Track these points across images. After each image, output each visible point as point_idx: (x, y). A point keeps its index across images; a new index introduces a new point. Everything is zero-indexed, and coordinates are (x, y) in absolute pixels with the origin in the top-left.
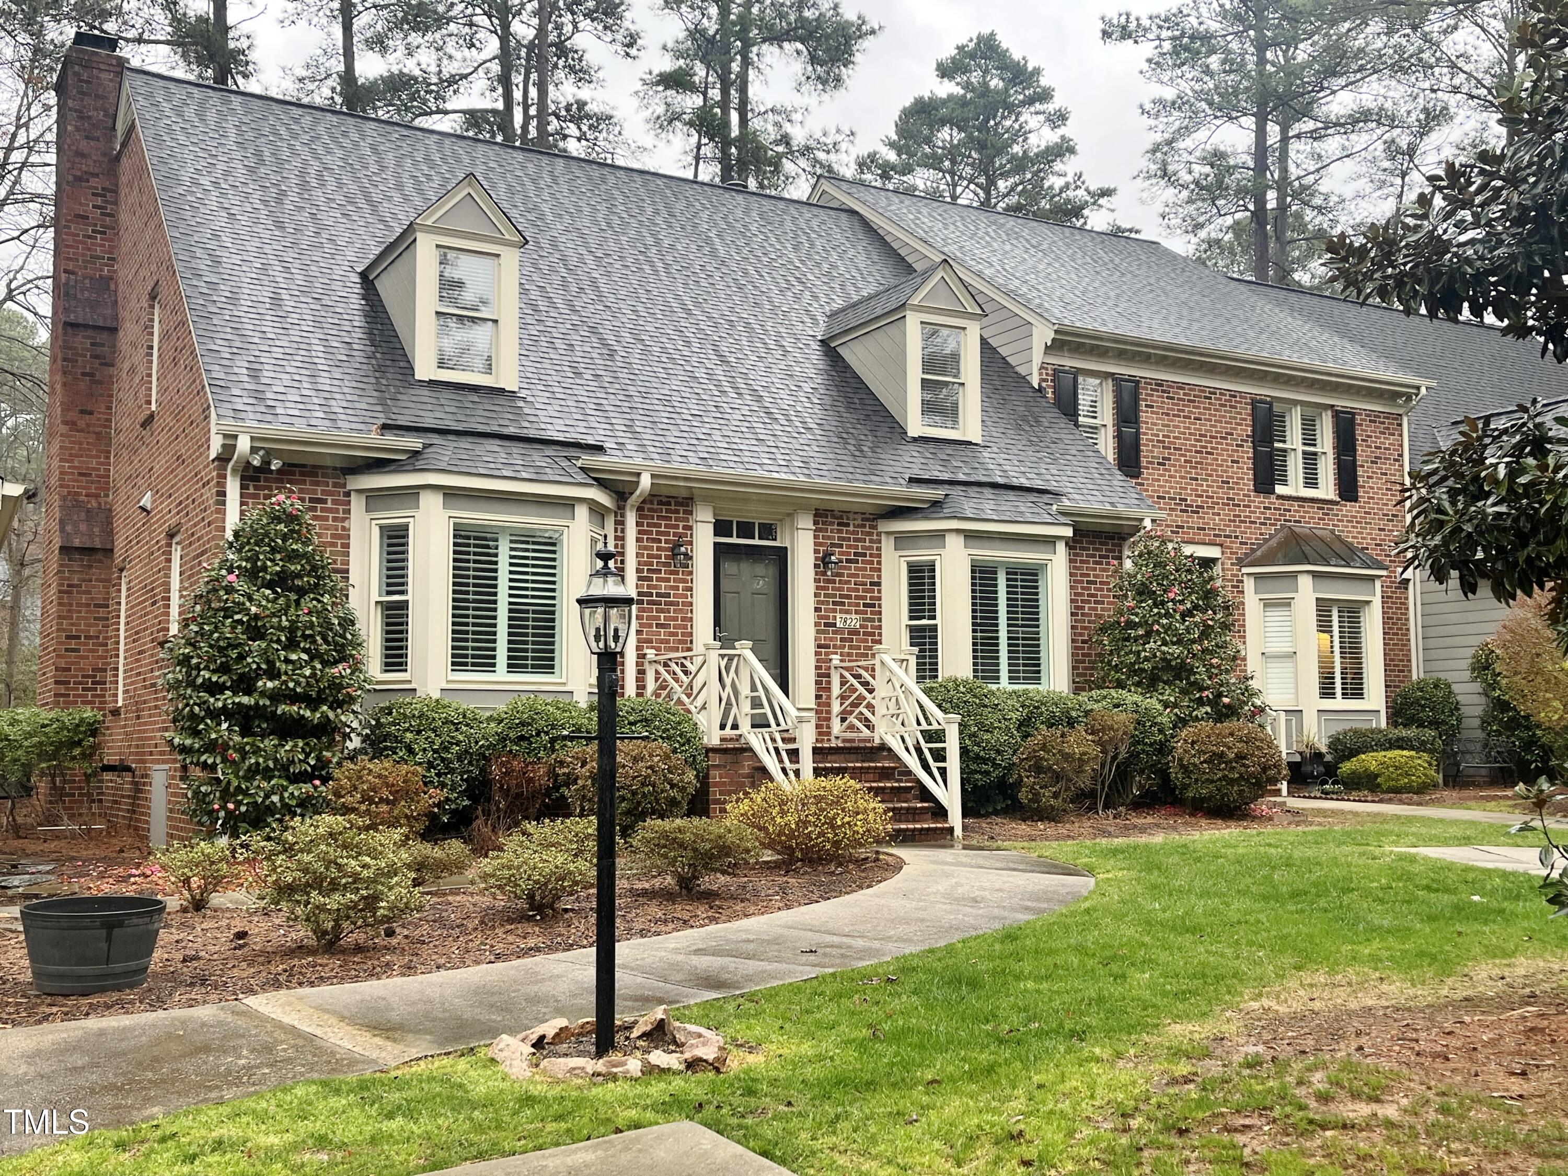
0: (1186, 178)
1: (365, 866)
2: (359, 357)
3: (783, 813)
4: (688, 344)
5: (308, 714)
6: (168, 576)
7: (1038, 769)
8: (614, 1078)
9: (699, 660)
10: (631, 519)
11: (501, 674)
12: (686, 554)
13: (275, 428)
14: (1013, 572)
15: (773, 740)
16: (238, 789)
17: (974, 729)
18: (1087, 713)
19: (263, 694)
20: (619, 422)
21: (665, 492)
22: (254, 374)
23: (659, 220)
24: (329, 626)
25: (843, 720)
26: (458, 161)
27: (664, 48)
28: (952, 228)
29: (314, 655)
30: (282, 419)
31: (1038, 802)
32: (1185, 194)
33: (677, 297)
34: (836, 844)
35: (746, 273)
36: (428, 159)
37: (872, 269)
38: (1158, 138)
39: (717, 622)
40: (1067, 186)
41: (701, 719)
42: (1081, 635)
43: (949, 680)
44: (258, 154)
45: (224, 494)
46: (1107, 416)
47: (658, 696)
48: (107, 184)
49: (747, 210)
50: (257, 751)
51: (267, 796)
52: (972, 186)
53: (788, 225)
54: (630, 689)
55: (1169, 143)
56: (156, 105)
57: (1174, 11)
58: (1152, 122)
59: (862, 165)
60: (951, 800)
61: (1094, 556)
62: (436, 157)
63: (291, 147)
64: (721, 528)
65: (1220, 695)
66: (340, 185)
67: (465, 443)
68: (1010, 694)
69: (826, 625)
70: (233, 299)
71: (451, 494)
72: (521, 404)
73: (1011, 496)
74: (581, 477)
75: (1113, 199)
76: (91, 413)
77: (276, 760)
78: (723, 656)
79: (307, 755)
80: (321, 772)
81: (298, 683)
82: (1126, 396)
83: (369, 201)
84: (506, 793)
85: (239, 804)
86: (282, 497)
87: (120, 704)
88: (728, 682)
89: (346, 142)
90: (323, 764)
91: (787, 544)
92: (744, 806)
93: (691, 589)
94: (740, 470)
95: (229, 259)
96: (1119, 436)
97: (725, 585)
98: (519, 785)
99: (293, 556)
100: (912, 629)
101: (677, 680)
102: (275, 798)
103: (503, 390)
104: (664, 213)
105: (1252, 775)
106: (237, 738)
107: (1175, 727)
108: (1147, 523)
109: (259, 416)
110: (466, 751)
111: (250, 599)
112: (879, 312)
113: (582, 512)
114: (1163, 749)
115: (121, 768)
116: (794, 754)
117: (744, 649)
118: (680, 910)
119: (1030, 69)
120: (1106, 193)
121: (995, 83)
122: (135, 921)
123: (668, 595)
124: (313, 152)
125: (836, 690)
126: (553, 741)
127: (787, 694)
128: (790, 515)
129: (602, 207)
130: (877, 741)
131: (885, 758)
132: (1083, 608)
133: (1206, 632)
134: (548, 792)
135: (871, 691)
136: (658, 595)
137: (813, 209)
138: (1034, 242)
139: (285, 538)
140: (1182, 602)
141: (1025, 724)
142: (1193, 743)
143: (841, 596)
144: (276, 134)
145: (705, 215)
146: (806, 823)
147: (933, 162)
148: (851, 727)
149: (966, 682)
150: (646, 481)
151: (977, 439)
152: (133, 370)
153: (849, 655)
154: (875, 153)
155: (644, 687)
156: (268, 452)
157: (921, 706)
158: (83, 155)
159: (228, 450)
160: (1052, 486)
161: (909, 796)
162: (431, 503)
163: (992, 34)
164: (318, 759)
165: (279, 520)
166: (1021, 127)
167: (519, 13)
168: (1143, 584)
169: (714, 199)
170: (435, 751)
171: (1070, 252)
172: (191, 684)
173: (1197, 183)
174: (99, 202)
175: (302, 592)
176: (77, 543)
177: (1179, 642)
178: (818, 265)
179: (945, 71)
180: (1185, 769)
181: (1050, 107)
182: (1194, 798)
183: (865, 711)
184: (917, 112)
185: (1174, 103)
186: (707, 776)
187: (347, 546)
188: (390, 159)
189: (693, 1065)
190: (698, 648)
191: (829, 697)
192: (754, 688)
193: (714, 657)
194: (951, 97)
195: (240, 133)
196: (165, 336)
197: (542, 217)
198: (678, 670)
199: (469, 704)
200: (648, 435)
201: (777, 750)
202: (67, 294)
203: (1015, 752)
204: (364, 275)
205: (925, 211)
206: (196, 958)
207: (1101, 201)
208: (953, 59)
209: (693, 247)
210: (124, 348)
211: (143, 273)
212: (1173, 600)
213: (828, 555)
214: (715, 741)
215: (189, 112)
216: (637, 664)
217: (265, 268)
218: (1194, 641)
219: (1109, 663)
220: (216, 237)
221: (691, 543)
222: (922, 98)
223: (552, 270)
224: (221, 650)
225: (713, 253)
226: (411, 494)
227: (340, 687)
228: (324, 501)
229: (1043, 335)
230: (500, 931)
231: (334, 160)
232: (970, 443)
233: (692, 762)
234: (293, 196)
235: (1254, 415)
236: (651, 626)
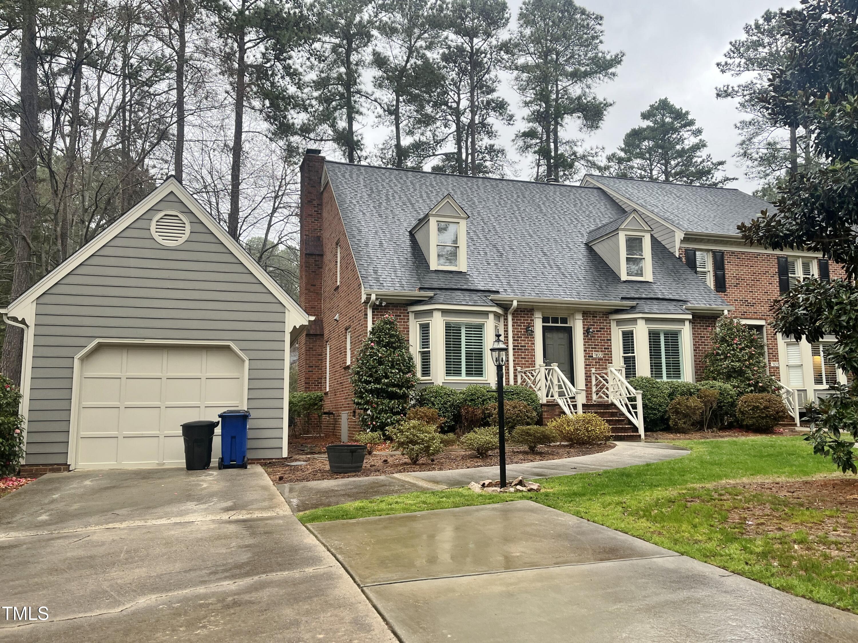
0: (755, 156)
1: (426, 436)
2: (410, 263)
3: (568, 426)
4: (531, 249)
5: (399, 391)
6: (346, 344)
7: (677, 412)
8: (506, 492)
9: (537, 371)
10: (510, 318)
11: (464, 377)
12: (531, 331)
13: (384, 291)
14: (667, 334)
15: (567, 402)
16: (377, 417)
17: (650, 397)
18: (698, 390)
19: (384, 384)
20: (504, 282)
21: (523, 307)
22: (376, 272)
23: (519, 200)
24: (404, 360)
25: (597, 394)
26: (442, 184)
27: (523, 118)
28: (642, 192)
29: (400, 370)
30: (386, 288)
31: (677, 425)
32: (756, 163)
33: (527, 230)
34: (589, 437)
35: (554, 218)
36: (431, 185)
37: (607, 212)
38: (743, 138)
39: (545, 356)
40: (703, 161)
41: (539, 393)
42: (698, 359)
43: (639, 378)
44: (371, 189)
45: (367, 315)
46: (710, 267)
47: (522, 385)
48: (319, 203)
49: (555, 193)
50: (382, 404)
51: (386, 420)
52: (659, 165)
53: (572, 196)
54: (512, 382)
55: (750, 140)
56: (336, 174)
57: (749, 82)
58: (740, 131)
59: (609, 159)
60: (639, 424)
61: (703, 326)
62: (434, 183)
63: (382, 185)
64: (545, 320)
65: (758, 382)
66: (400, 198)
67: (448, 293)
68: (666, 383)
69: (589, 357)
70: (367, 245)
71: (444, 312)
72: (468, 277)
73: (665, 303)
74: (490, 303)
75: (725, 166)
76: (315, 286)
77: (389, 407)
78: (546, 369)
79: (399, 406)
80: (403, 412)
81: (395, 380)
82: (718, 258)
83: (412, 204)
84: (467, 420)
85: (377, 422)
86: (387, 316)
87: (328, 390)
88: (549, 379)
89: (402, 181)
90: (404, 409)
91: (572, 325)
92: (554, 423)
93: (534, 344)
94: (552, 297)
95: (365, 230)
96: (716, 276)
97: (548, 342)
98: (472, 417)
99: (392, 336)
100: (625, 358)
101: (529, 379)
102: (389, 420)
103: (461, 272)
104: (521, 196)
105: (772, 415)
106: (376, 400)
107: (738, 395)
108: (726, 312)
109: (378, 287)
110: (453, 405)
111: (379, 351)
112: (608, 232)
113: (491, 316)
114: (733, 404)
115: (329, 413)
116: (575, 406)
117: (555, 366)
118: (530, 457)
119: (684, 111)
120: (721, 163)
121: (668, 120)
122: (359, 451)
123: (525, 346)
124: (390, 186)
125: (594, 382)
126: (483, 401)
127: (573, 385)
128: (573, 314)
129: (497, 197)
130: (610, 402)
131: (613, 409)
132: (699, 348)
133: (751, 357)
134: (483, 419)
135: (607, 383)
136: (521, 346)
137: (582, 189)
138: (678, 195)
139: (389, 330)
140: (739, 344)
141: (671, 395)
142: (745, 402)
143: (595, 345)
144: (377, 181)
145: (537, 196)
146: (577, 429)
147: (641, 156)
148: (601, 397)
149: (646, 378)
150: (515, 303)
151: (651, 280)
152: (330, 270)
153: (599, 368)
154: (615, 153)
155: (517, 382)
156: (381, 299)
157: (627, 388)
158: (310, 193)
159: (368, 299)
160: (683, 298)
161: (623, 423)
162: (437, 315)
163: (666, 99)
164: (403, 407)
165: (386, 323)
166: (681, 137)
167: (463, 113)
168: (722, 337)
169: (541, 189)
170: (442, 404)
171: (694, 198)
172: (360, 381)
173: (761, 158)
174: (316, 209)
175: (395, 348)
176: (311, 333)
177: (739, 361)
178: (584, 212)
179: (645, 116)
180: (742, 413)
181: (694, 128)
182: (747, 425)
183: (606, 391)
184: (634, 135)
185: (750, 123)
186: (541, 415)
187: (408, 331)
188: (417, 186)
189: (530, 490)
190: (537, 366)
191: (591, 385)
192: (559, 381)
193: (543, 370)
194: (648, 127)
195: (365, 181)
196: (342, 258)
197: (474, 203)
198: (530, 375)
199: (453, 388)
200: (515, 286)
201: (568, 405)
202: (306, 243)
203: (667, 406)
204: (410, 232)
205: (630, 185)
206: (374, 466)
207: (718, 167)
208: (648, 111)
209: (533, 209)
210: (326, 262)
211: (333, 235)
212: (736, 344)
213: (588, 329)
214: (545, 402)
215: (347, 175)
216: (514, 373)
217: (376, 233)
218: (746, 360)
219: (709, 370)
220: (359, 222)
221: (533, 326)
222: (635, 129)
223: (478, 224)
224: (370, 369)
225: (541, 211)
226: (430, 312)
227: (409, 381)
228: (400, 316)
229: (679, 236)
230: (469, 461)
231: (397, 189)
232: (648, 282)
233: (536, 409)
234: (384, 204)
235: (779, 263)
236: (519, 358)
